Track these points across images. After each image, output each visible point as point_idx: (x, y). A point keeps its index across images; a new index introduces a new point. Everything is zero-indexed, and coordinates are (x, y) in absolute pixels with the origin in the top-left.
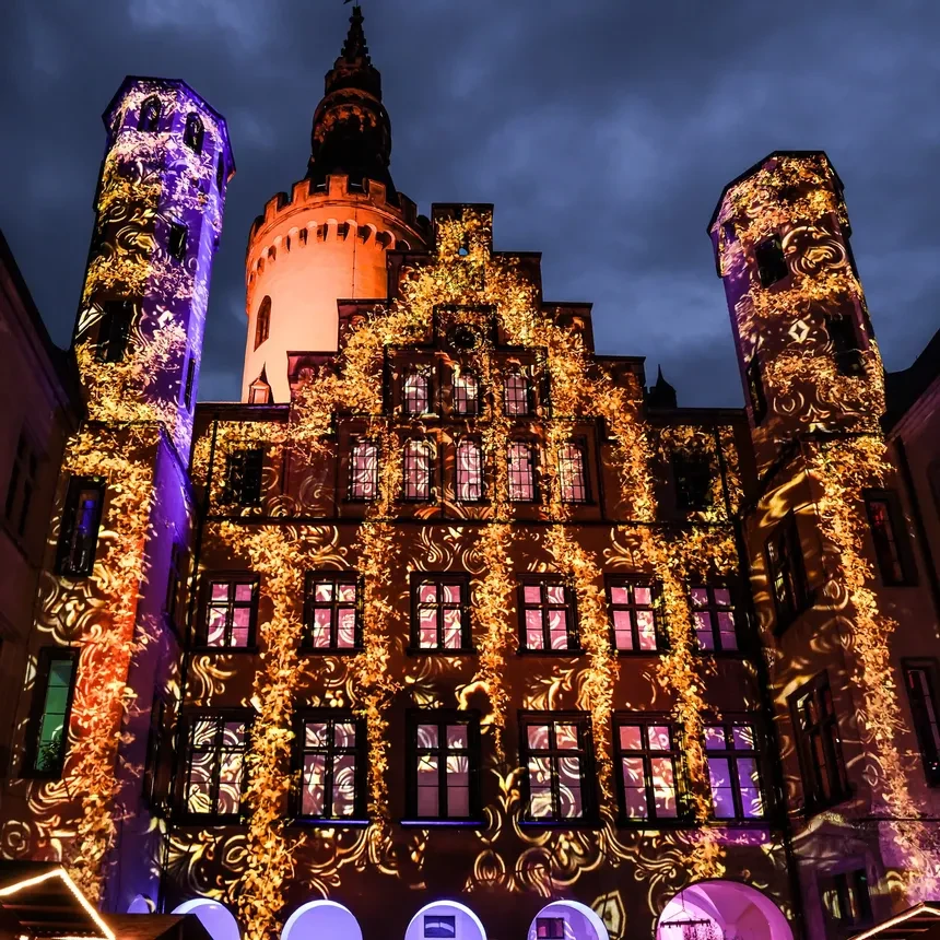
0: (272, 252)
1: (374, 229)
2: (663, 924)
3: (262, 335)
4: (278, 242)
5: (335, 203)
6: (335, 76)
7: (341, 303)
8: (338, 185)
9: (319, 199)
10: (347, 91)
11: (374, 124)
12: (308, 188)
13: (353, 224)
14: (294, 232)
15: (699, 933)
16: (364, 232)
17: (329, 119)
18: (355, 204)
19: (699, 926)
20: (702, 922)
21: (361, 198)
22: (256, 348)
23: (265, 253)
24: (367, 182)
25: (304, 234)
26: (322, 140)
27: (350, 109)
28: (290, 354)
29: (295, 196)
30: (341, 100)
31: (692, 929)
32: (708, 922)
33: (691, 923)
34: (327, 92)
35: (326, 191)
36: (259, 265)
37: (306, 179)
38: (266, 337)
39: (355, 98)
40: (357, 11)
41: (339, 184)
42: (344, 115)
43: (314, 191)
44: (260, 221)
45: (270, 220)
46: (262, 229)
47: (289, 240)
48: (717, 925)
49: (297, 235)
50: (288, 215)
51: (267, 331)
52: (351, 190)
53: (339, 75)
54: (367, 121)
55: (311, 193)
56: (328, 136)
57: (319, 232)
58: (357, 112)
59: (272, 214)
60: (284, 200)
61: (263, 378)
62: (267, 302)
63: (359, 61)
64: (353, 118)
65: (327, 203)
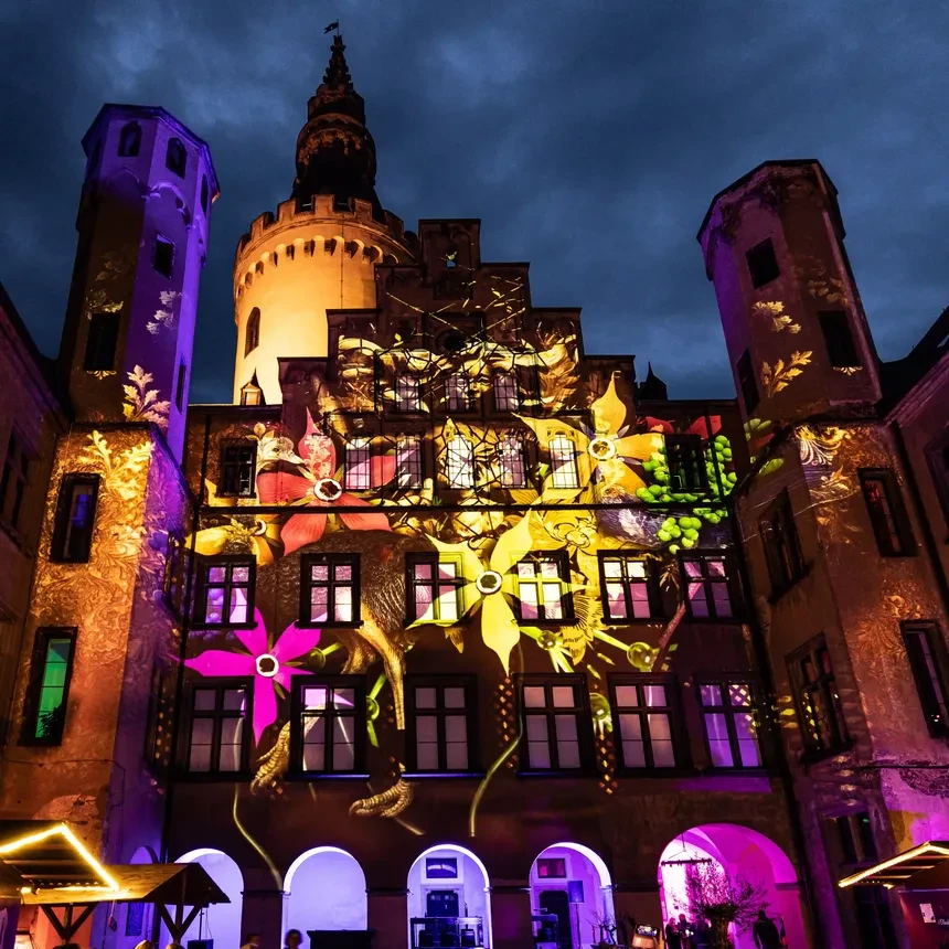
0: (260, 267)
1: (361, 245)
2: (664, 863)
3: (253, 342)
4: (265, 257)
5: (321, 221)
6: (318, 102)
7: (330, 313)
8: (324, 205)
9: (305, 217)
10: (331, 117)
11: (358, 147)
12: (293, 208)
13: (340, 240)
14: (281, 249)
15: (700, 871)
16: (351, 248)
17: (313, 143)
18: (342, 222)
19: (700, 865)
20: (703, 861)
21: (347, 216)
22: (246, 355)
23: (252, 268)
24: (353, 201)
25: (291, 251)
26: (306, 163)
27: (334, 133)
28: (281, 360)
29: (281, 216)
30: (324, 124)
31: (694, 867)
32: (709, 861)
33: (692, 862)
34: (310, 118)
35: (312, 210)
36: (247, 279)
37: (291, 199)
38: (256, 345)
39: (338, 123)
40: (338, 40)
41: (326, 204)
42: (328, 139)
43: (300, 210)
44: (247, 238)
45: (256, 238)
46: (248, 246)
47: (275, 257)
48: (718, 863)
49: (285, 250)
50: (274, 233)
51: (257, 339)
52: (337, 208)
53: (322, 102)
54: (351, 144)
55: (296, 212)
56: (313, 158)
57: (306, 249)
58: (341, 136)
59: (259, 233)
60: (271, 219)
61: (254, 382)
62: (256, 313)
63: (341, 88)
64: (338, 142)
65: (314, 221)
